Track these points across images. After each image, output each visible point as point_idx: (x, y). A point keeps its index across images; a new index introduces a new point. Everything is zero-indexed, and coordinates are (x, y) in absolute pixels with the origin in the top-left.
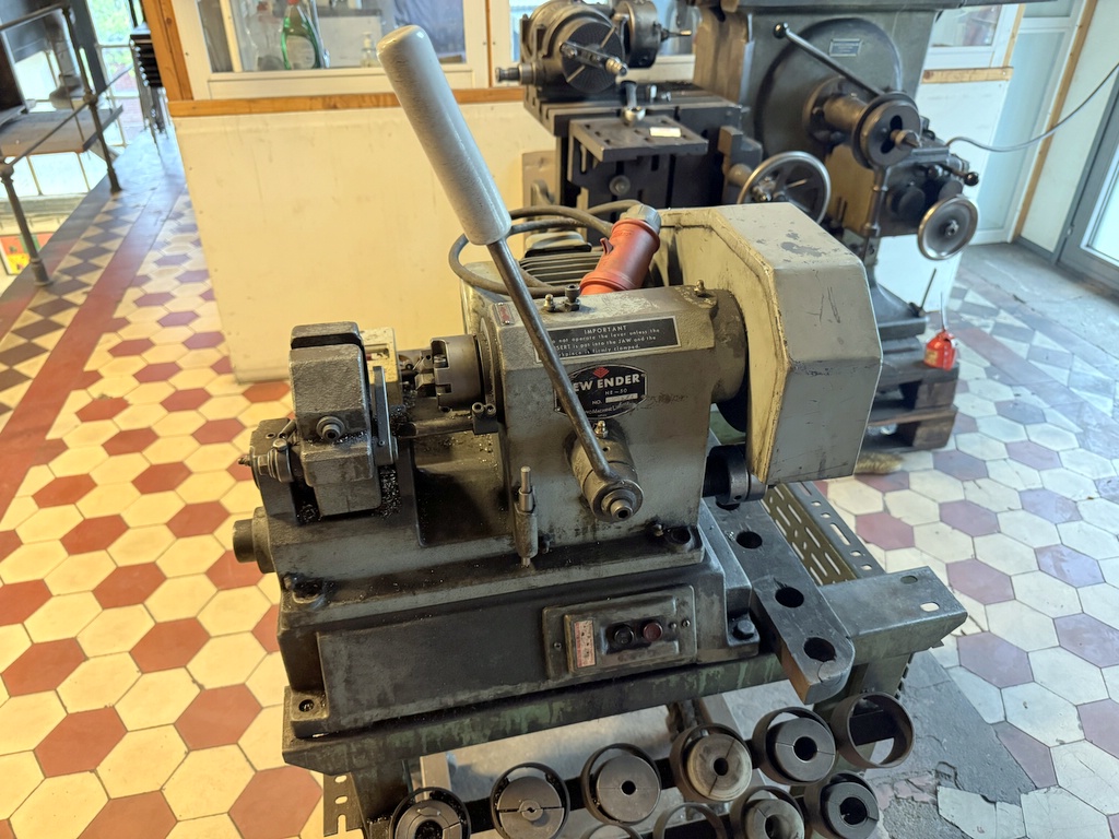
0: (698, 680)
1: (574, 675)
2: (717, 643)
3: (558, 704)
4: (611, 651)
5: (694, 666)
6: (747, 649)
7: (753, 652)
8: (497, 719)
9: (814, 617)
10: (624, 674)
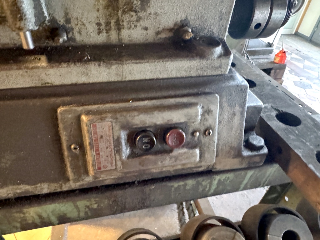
0: (211, 184)
1: (95, 177)
2: (233, 153)
3: (82, 203)
4: (132, 155)
5: (209, 172)
6: (257, 159)
7: (260, 162)
8: (22, 215)
9: (315, 134)
10: (145, 177)
